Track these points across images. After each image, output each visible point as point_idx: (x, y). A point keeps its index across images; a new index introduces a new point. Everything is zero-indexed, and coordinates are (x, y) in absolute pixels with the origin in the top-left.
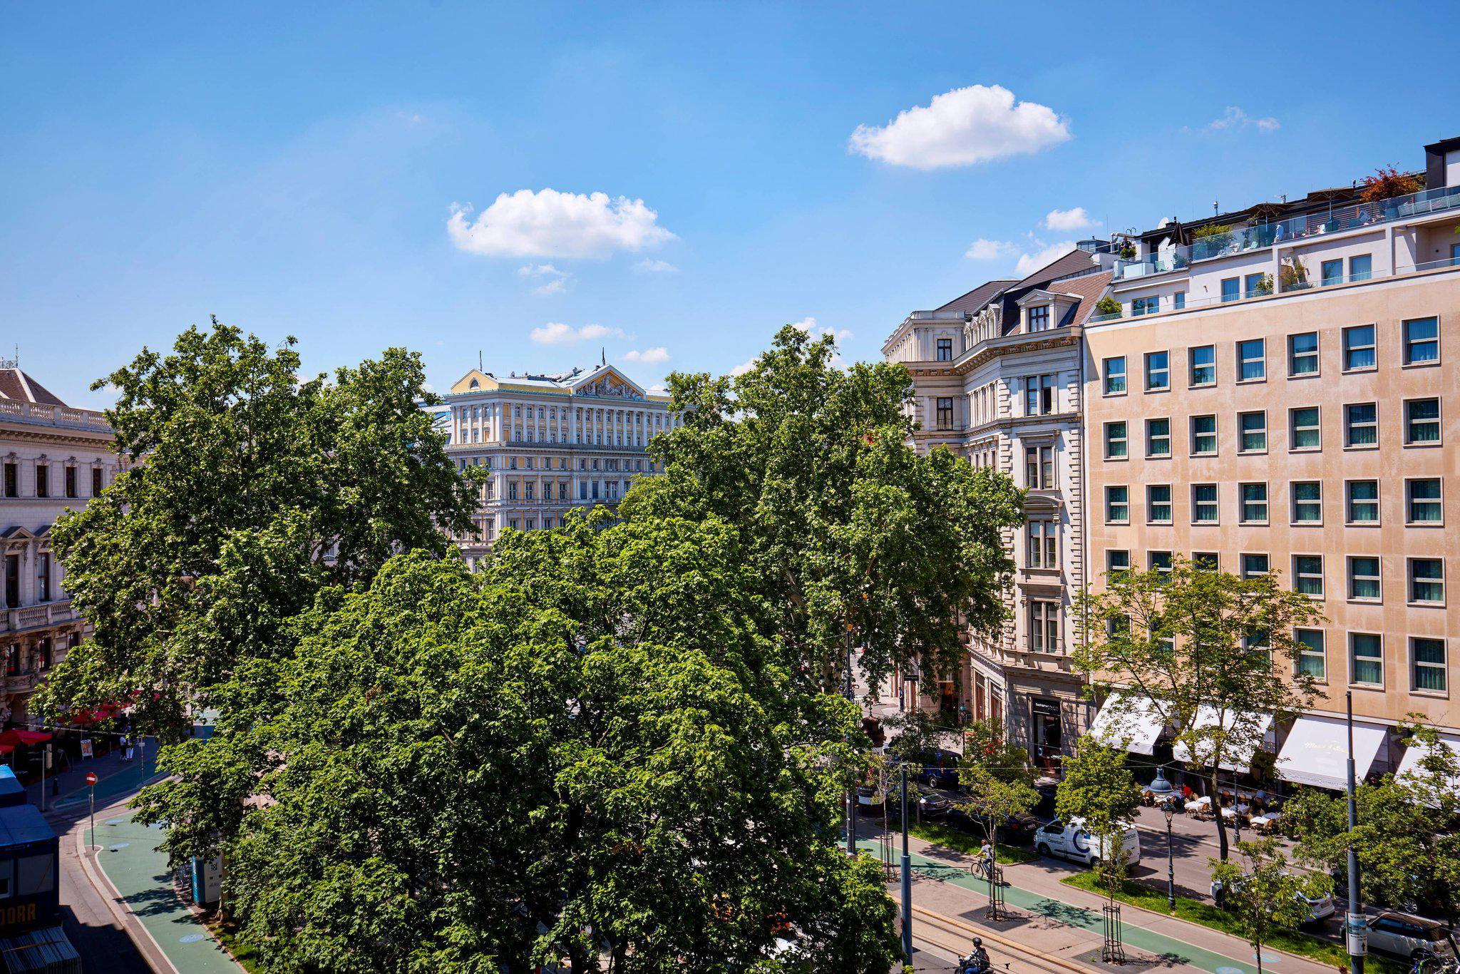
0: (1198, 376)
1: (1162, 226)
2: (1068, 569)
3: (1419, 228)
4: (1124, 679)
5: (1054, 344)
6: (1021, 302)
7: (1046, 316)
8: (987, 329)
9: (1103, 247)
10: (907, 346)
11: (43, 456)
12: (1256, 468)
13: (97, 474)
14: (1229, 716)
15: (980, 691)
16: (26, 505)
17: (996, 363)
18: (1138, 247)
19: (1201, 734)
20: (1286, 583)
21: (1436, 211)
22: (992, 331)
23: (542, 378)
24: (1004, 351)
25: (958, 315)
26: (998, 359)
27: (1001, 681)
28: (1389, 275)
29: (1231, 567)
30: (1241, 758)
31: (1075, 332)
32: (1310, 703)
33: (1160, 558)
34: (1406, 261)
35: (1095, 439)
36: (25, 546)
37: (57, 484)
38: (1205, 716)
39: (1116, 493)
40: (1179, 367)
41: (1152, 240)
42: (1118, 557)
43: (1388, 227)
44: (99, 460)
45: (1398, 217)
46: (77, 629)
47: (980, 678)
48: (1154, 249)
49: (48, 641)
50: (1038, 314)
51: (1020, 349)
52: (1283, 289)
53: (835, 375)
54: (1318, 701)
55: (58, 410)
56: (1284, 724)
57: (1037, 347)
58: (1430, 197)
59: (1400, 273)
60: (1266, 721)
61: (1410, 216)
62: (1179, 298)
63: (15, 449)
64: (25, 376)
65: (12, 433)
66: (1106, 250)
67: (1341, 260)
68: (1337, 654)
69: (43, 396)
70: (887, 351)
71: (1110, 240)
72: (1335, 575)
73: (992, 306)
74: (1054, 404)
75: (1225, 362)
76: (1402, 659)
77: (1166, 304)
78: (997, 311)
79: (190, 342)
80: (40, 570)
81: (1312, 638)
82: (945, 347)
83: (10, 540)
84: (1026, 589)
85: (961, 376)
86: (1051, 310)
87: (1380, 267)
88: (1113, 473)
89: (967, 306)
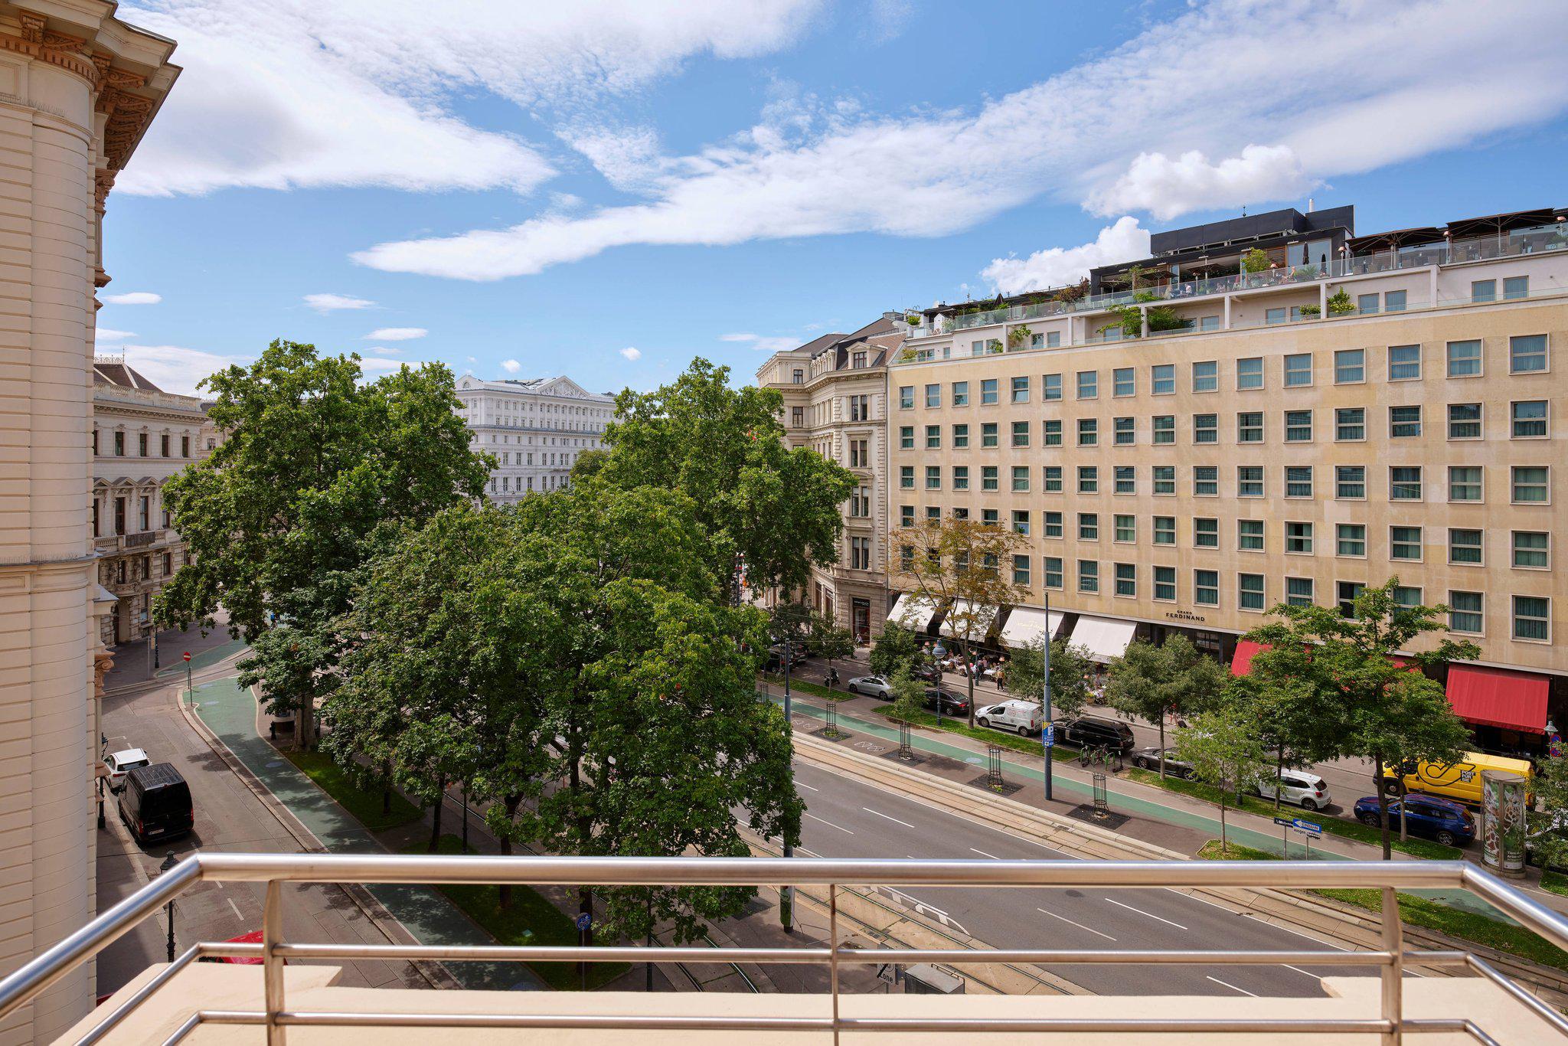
0: (958, 400)
1: (936, 306)
2: (877, 517)
3: (1087, 318)
4: (913, 584)
5: (869, 377)
6: (848, 349)
7: (864, 359)
8: (827, 364)
9: (900, 317)
10: (773, 372)
11: (145, 427)
12: (991, 458)
13: (185, 440)
14: (976, 608)
15: (818, 594)
16: (131, 462)
17: (832, 387)
18: (922, 319)
19: (959, 618)
20: (1008, 526)
21: (1096, 308)
22: (830, 366)
23: (515, 382)
24: (837, 380)
25: (809, 355)
26: (833, 384)
27: (832, 587)
28: (1070, 344)
29: (976, 516)
30: (980, 633)
31: (882, 370)
32: (1023, 600)
33: (934, 511)
34: (1081, 339)
35: (895, 437)
36: (130, 490)
37: (155, 447)
38: (961, 607)
39: (907, 471)
40: (947, 394)
41: (931, 315)
42: (908, 510)
43: (1069, 316)
44: (187, 431)
45: (1075, 311)
46: (170, 550)
47: (818, 586)
48: (931, 320)
49: (147, 560)
50: (860, 358)
51: (848, 379)
52: (1009, 350)
53: (730, 393)
54: (1028, 598)
55: (156, 395)
56: (1005, 613)
57: (858, 378)
58: (1092, 300)
59: (1077, 344)
60: (995, 611)
61: (1082, 310)
62: (946, 351)
63: (123, 422)
64: (130, 369)
65: (121, 410)
66: (901, 319)
67: (1042, 335)
68: (1038, 571)
69: (145, 385)
70: (759, 376)
71: (903, 312)
72: (1037, 525)
73: (830, 351)
74: (868, 415)
75: (975, 393)
76: (1074, 573)
77: (938, 355)
78: (834, 354)
79: (275, 354)
80: (141, 508)
81: (1022, 561)
82: (798, 374)
83: (119, 486)
84: (850, 530)
85: (809, 393)
86: (868, 355)
87: (1065, 341)
88: (906, 458)
89: (814, 348)
